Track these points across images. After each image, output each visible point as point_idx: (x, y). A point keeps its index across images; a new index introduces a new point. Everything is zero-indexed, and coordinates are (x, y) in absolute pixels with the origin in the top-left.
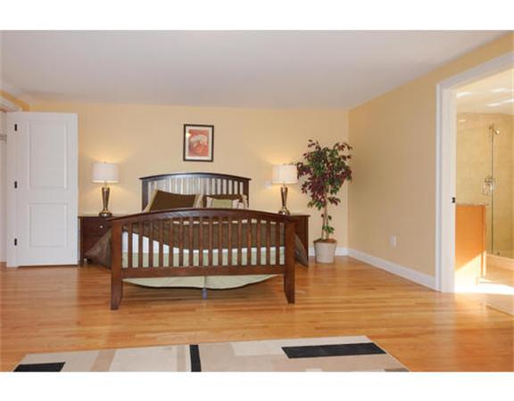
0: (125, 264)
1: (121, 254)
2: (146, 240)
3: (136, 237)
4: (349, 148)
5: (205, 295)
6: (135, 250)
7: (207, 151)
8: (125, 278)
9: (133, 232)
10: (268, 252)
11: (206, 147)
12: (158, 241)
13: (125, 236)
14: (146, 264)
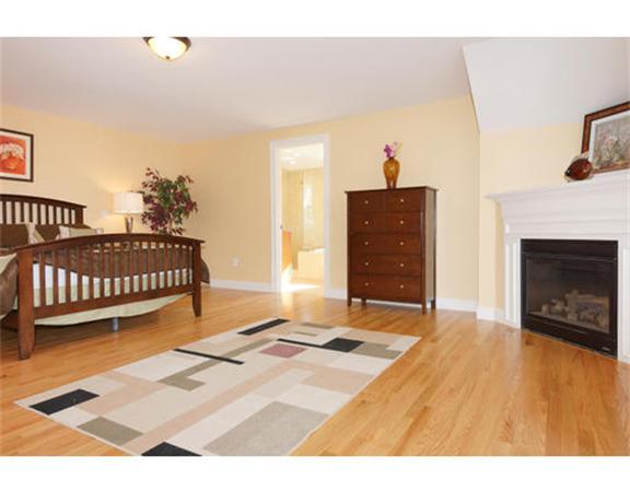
0: (37, 303)
1: (32, 290)
2: (62, 273)
3: (49, 270)
4: (190, 181)
5: (116, 327)
6: (49, 284)
7: (24, 167)
8: (38, 318)
9: (45, 264)
10: (181, 273)
11: (22, 162)
12: (75, 272)
13: (36, 268)
14: (62, 300)
